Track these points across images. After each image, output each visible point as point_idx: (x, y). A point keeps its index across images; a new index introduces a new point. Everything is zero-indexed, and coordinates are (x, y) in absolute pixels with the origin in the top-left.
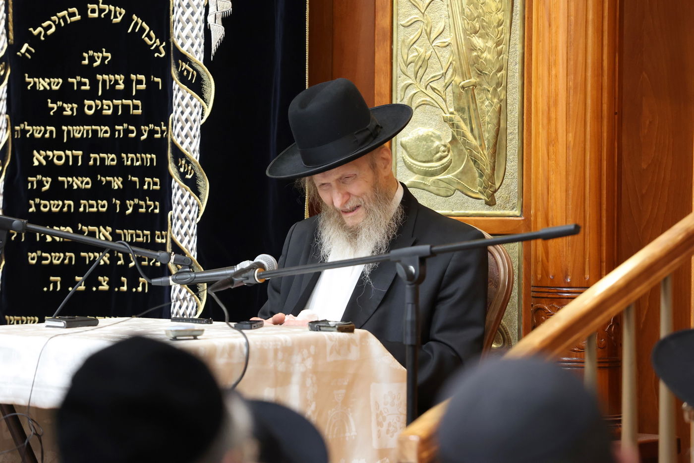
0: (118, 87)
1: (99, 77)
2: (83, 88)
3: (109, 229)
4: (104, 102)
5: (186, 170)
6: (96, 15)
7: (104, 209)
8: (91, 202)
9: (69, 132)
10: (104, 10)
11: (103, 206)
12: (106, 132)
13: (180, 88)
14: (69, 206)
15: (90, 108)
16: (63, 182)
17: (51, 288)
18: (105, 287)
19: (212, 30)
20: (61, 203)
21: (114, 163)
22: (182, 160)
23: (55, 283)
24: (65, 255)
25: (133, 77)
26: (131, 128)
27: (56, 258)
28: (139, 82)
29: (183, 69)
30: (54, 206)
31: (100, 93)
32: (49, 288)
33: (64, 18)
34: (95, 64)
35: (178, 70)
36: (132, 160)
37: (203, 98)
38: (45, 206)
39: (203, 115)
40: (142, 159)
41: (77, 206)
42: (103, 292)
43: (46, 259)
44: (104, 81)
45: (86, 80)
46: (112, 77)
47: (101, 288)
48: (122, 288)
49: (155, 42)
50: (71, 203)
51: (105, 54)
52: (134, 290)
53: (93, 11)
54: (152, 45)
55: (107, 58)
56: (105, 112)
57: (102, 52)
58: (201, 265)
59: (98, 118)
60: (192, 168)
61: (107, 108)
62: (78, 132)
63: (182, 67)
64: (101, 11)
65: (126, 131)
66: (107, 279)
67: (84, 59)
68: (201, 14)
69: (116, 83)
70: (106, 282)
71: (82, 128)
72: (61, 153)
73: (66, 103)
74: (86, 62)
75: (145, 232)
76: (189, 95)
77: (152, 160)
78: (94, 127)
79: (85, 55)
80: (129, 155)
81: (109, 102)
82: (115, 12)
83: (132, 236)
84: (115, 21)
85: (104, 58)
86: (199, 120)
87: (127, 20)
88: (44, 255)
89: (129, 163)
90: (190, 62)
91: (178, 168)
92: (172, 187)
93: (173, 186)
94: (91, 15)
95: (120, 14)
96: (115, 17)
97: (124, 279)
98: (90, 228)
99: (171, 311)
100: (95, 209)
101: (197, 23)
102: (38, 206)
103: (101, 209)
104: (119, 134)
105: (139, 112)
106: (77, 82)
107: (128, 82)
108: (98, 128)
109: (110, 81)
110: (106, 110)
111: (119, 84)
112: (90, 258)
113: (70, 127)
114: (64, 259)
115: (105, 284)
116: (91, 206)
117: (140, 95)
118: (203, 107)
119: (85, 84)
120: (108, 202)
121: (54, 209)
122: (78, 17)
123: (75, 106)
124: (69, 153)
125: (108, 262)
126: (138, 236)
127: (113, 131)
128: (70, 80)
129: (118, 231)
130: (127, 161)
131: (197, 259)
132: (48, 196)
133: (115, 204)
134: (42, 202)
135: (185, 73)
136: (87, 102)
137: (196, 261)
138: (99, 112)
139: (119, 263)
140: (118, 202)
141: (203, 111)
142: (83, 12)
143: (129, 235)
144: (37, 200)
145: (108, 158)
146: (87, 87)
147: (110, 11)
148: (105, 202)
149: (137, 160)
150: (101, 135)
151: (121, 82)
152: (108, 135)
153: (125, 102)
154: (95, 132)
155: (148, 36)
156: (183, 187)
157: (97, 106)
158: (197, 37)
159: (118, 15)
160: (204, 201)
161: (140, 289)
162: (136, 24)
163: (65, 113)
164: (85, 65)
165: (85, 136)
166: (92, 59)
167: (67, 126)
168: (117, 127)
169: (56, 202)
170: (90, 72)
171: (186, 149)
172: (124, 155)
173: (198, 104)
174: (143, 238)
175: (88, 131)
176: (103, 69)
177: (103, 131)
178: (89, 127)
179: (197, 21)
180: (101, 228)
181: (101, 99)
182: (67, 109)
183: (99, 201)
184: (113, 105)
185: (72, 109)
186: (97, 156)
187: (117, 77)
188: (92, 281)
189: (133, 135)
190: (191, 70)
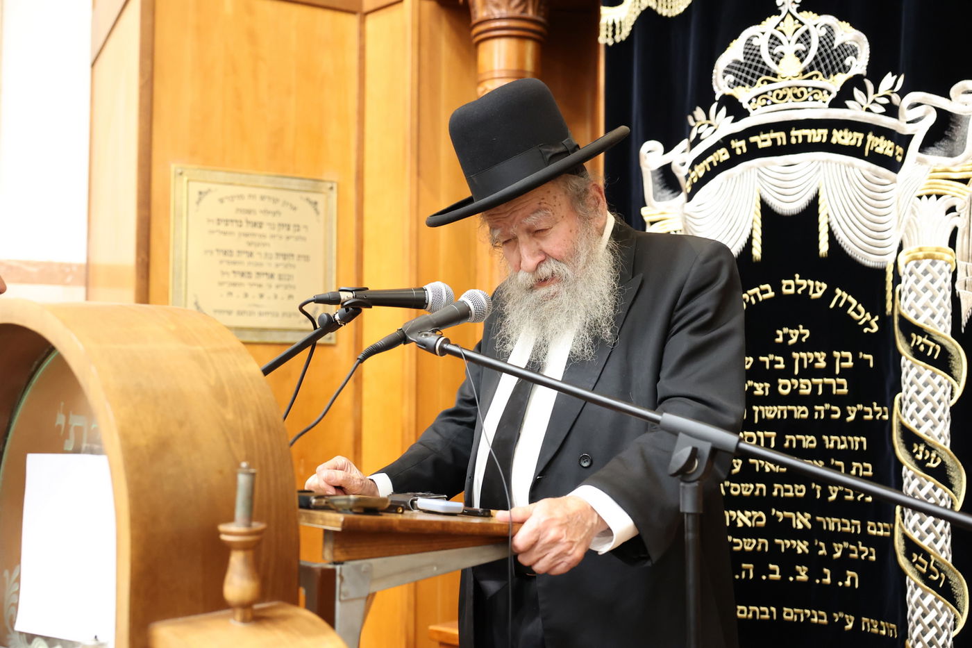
0: (817, 365)
1: (795, 355)
2: (777, 366)
3: (808, 515)
4: (801, 380)
5: (926, 458)
6: (792, 291)
7: (802, 494)
8: (786, 486)
9: (760, 412)
10: (801, 286)
11: (800, 491)
12: (803, 412)
13: (914, 365)
14: (761, 490)
15: (785, 387)
16: (754, 465)
17: (743, 576)
18: (803, 577)
19: (961, 298)
20: (752, 486)
21: (814, 445)
22: (919, 446)
23: (747, 571)
24: (757, 542)
25: (836, 354)
26: (834, 408)
27: (748, 544)
28: (845, 359)
29: (918, 343)
30: (746, 489)
31: (796, 372)
32: (740, 575)
33: (755, 296)
34: (791, 342)
35: (910, 345)
36: (836, 442)
37: (952, 376)
38: (735, 489)
39: (952, 394)
40: (849, 443)
41: (770, 489)
42: (801, 582)
43: (738, 544)
44: (801, 360)
45: (781, 359)
46: (810, 355)
47: (798, 577)
48: (824, 580)
49: (864, 317)
50: (763, 486)
51: (802, 331)
52: (840, 584)
53: (788, 287)
54: (860, 320)
55: (804, 335)
56: (802, 392)
57: (798, 329)
58: (960, 571)
59: (795, 398)
60: (937, 456)
61: (805, 387)
62: (770, 412)
63: (916, 341)
64: (797, 287)
65: (829, 412)
66: (805, 568)
67: (778, 337)
68: (945, 281)
69: (816, 360)
70: (805, 572)
71: (775, 408)
72: (752, 434)
73: (758, 382)
74: (780, 340)
75: (853, 521)
76: (928, 372)
77: (861, 443)
78: (790, 407)
79: (779, 332)
80: (832, 437)
81: (807, 381)
82: (815, 287)
83: (836, 525)
84: (814, 296)
85: (801, 336)
86: (948, 401)
87: (829, 294)
88: (735, 540)
89: (832, 445)
90: (929, 335)
91: (913, 455)
92: (903, 476)
93: (905, 474)
94: (785, 291)
95: (821, 289)
96: (815, 291)
97: (826, 570)
98: (786, 513)
99: (908, 618)
100: (791, 494)
101: (939, 291)
102: (727, 489)
103: (798, 494)
104: (819, 415)
105: (845, 391)
106: (770, 361)
107: (830, 360)
108: (794, 408)
109: (808, 359)
110: (803, 389)
111: (819, 362)
112: (785, 545)
113: (762, 408)
114: (757, 545)
115: (803, 574)
116: (787, 490)
117: (844, 373)
118: (952, 386)
119: (779, 363)
120: (806, 487)
121: (745, 493)
122: (771, 294)
123: (767, 385)
124: (760, 434)
125: (807, 551)
126: (844, 525)
127: (812, 412)
128: (762, 358)
129: (818, 518)
130: (830, 443)
131: (953, 563)
132: (738, 479)
133: (815, 490)
134: (733, 485)
135: (922, 348)
136: (781, 381)
137: (951, 565)
138: (795, 392)
139: (821, 552)
140: (818, 487)
141: (952, 390)
142: (777, 288)
143: (833, 524)
144: (727, 483)
145: (806, 440)
146: (782, 366)
147: (808, 287)
148: (803, 487)
149: (842, 443)
150: (797, 415)
151: (821, 360)
152: (805, 416)
153: (827, 380)
154: (791, 413)
155: (856, 310)
156: (922, 476)
157: (793, 385)
158: (939, 306)
159: (818, 289)
160: (960, 495)
161: (848, 583)
162: (840, 298)
163: (756, 393)
164: (779, 344)
165: (779, 416)
166: (787, 337)
167: (758, 406)
168: (817, 408)
169: (747, 485)
170: (785, 350)
171: (926, 433)
172: (825, 438)
173: (945, 382)
174: (851, 527)
175: (782, 412)
176: (799, 347)
177: (801, 412)
178: (784, 408)
179: (940, 289)
180: (799, 514)
181: (797, 378)
182: (758, 388)
183: (796, 486)
184: (812, 384)
185: (764, 389)
186: (793, 437)
187: (817, 354)
188: (788, 570)
189: (837, 416)
190: (932, 344)
